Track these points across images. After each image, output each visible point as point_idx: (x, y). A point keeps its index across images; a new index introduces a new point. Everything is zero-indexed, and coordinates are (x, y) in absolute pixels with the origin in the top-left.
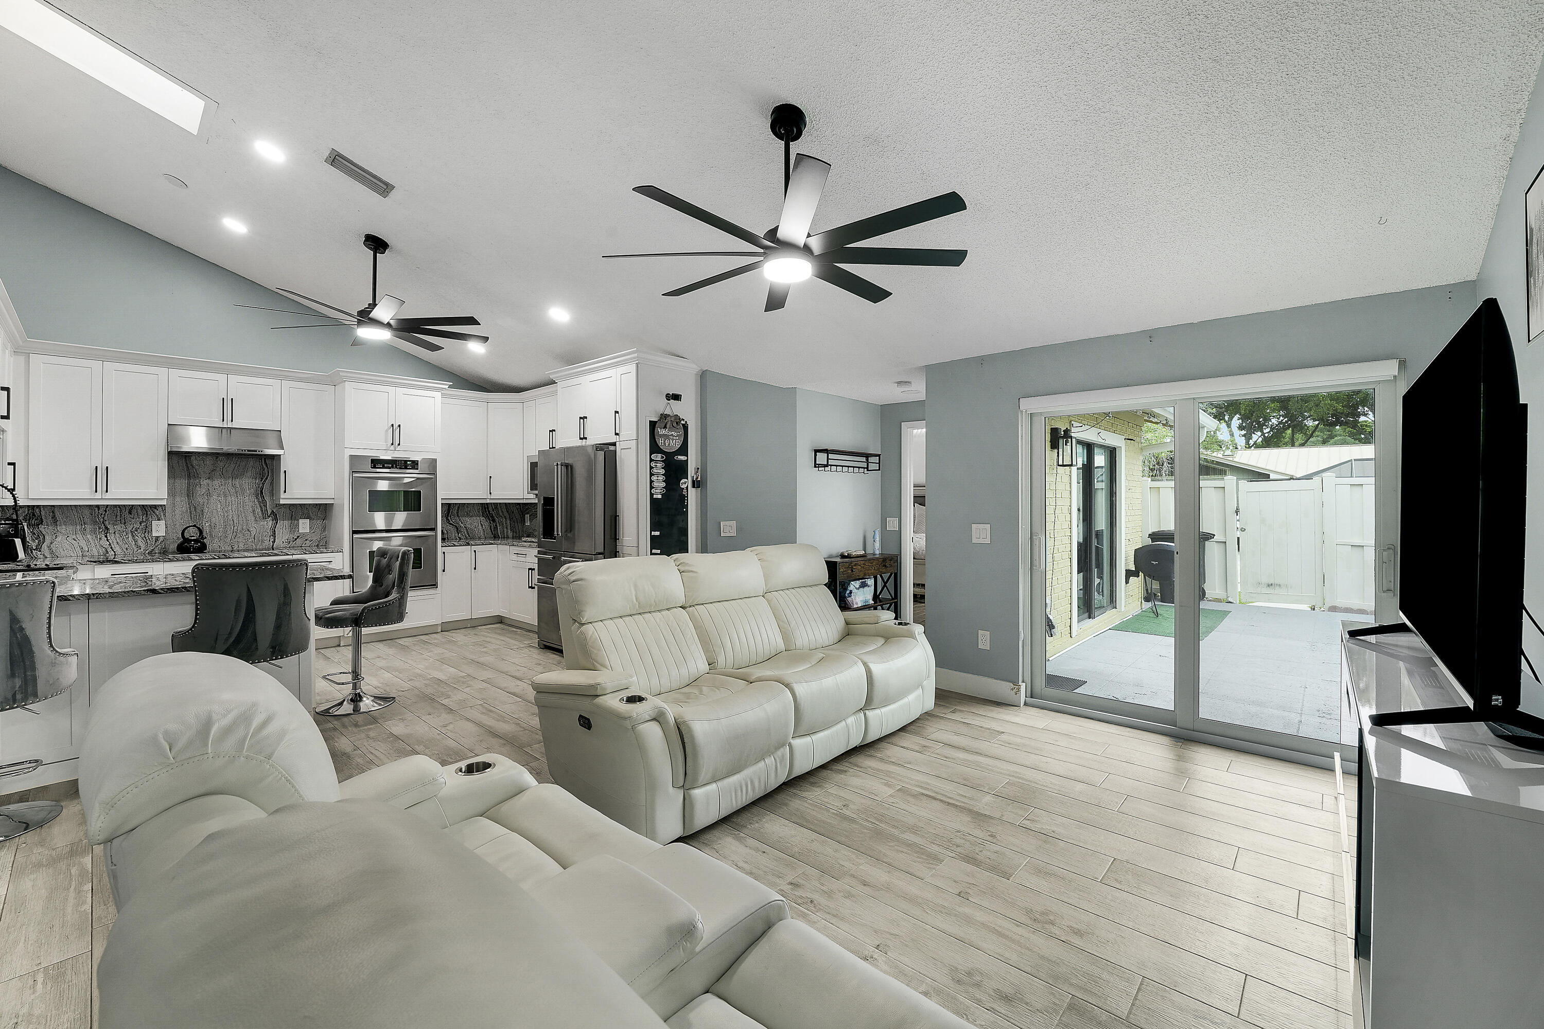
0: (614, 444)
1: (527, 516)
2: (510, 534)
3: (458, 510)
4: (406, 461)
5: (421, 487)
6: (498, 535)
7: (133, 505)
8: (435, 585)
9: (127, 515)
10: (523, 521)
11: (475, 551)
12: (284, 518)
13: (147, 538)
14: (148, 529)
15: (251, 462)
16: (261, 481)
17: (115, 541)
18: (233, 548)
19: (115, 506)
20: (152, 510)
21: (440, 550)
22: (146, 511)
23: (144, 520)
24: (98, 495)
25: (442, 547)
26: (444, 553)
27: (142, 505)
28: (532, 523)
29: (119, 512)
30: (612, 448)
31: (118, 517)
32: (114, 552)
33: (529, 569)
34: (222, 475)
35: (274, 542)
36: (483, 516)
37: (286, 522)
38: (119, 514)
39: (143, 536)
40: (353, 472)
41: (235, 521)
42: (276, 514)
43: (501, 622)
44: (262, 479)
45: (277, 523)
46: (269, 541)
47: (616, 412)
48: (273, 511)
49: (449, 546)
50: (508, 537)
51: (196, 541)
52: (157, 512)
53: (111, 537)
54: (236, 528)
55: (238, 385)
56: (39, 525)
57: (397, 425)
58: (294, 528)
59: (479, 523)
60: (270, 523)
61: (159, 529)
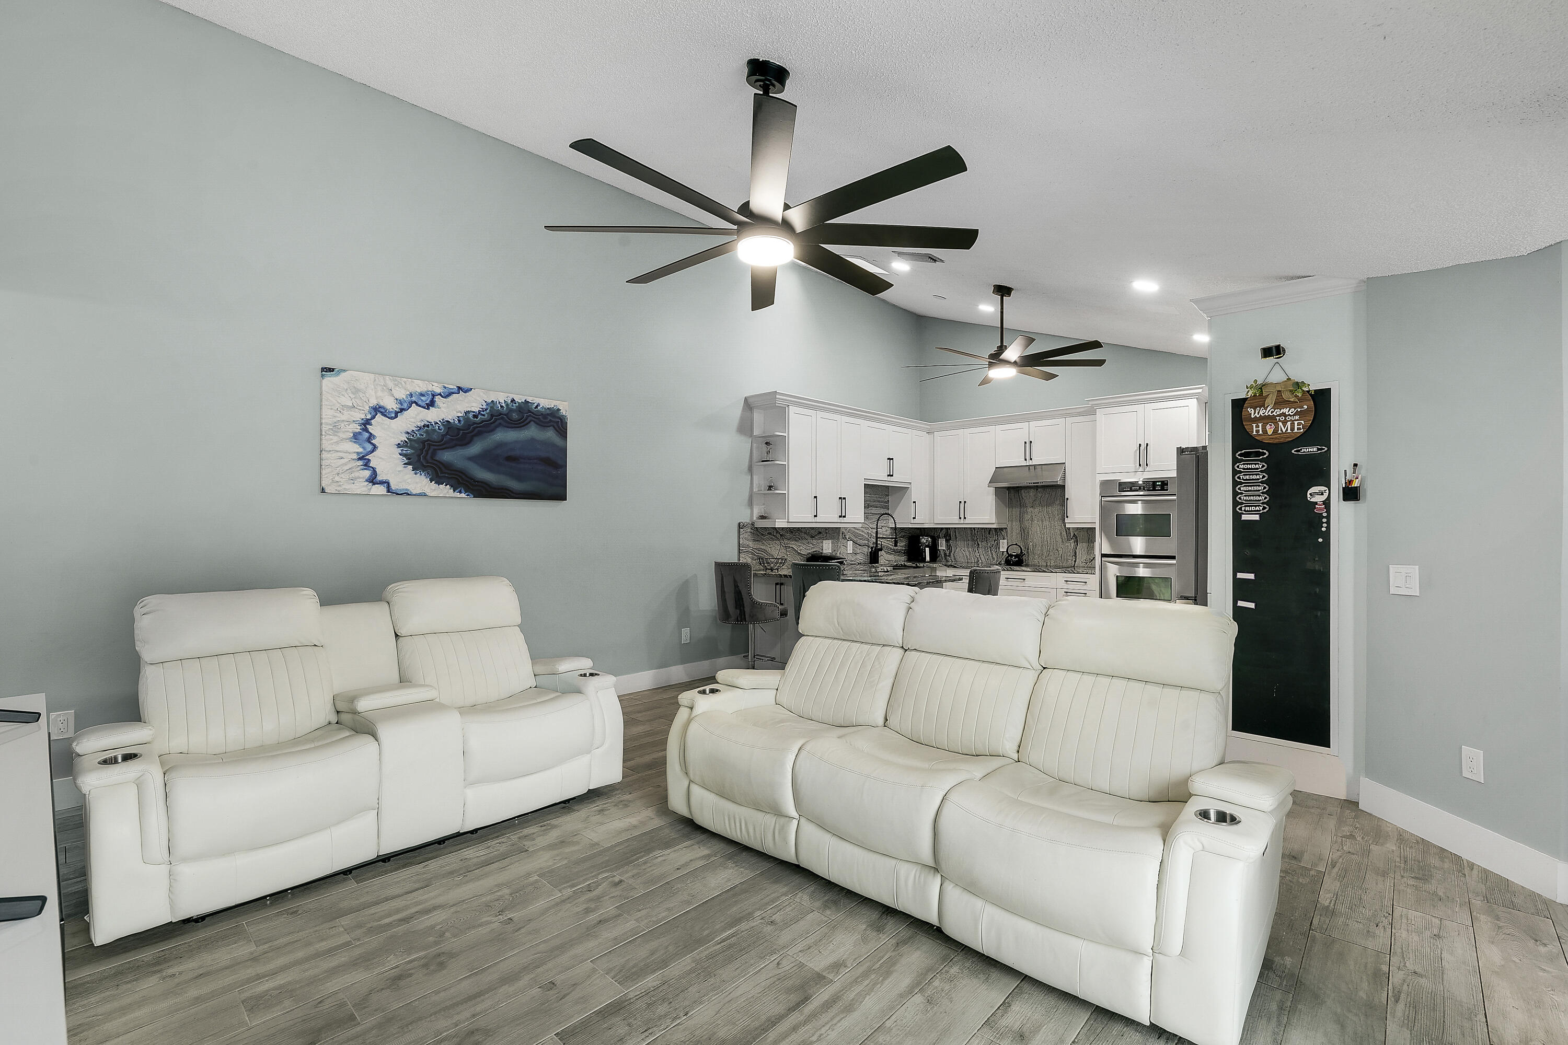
4: (1154, 483)
5: (1172, 509)
7: (991, 528)
9: (988, 535)
12: (1083, 540)
13: (998, 552)
14: (998, 546)
16: (1059, 506)
17: (982, 554)
18: (1046, 564)
19: (982, 528)
20: (999, 532)
22: (996, 532)
23: (995, 538)
24: (961, 521)
27: (994, 528)
29: (984, 533)
31: (984, 536)
32: (982, 561)
34: (1040, 505)
35: (1075, 561)
37: (1084, 544)
39: (995, 550)
40: (1102, 496)
41: (1049, 541)
42: (1077, 537)
45: (1077, 544)
46: (1072, 560)
48: (1074, 534)
51: (1016, 556)
52: (1003, 533)
53: (980, 550)
54: (1049, 547)
55: (1036, 429)
56: (950, 540)
57: (1144, 445)
58: (1090, 549)
60: (1072, 544)
61: (1003, 546)
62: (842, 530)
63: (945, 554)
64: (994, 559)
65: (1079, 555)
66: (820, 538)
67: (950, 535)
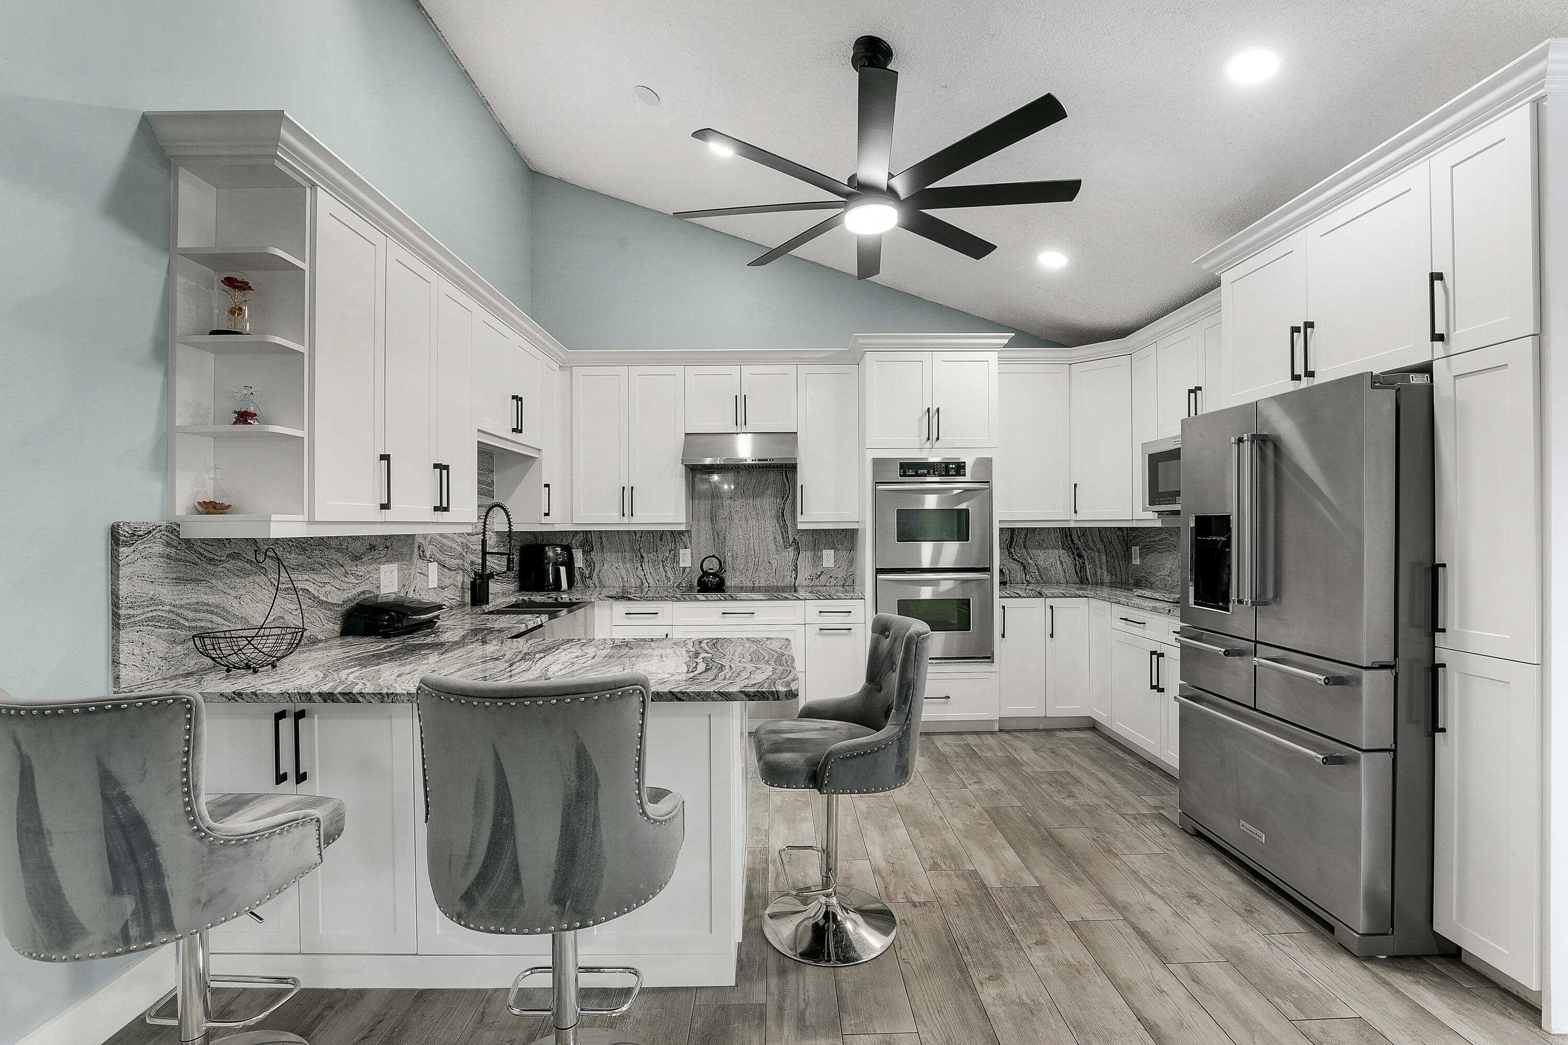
0: (1426, 369)
1: (1136, 550)
2: (1107, 578)
3: (1025, 539)
4: (947, 464)
5: (970, 502)
6: (1087, 580)
7: (663, 531)
8: (989, 658)
9: (659, 542)
10: (1128, 557)
11: (1052, 607)
12: (807, 547)
13: (675, 569)
14: (676, 559)
15: (772, 476)
16: (783, 500)
17: (649, 572)
18: (754, 584)
19: (649, 532)
20: (680, 537)
21: (997, 602)
22: (674, 537)
23: (673, 548)
24: (626, 520)
25: (1000, 597)
26: (1004, 607)
27: (671, 531)
28: (1145, 561)
29: (652, 538)
30: (1418, 379)
31: (651, 544)
32: (648, 584)
33: (1153, 653)
35: (796, 578)
36: (1063, 549)
37: (809, 552)
38: (651, 541)
39: (672, 566)
40: (876, 482)
41: (756, 550)
42: (798, 543)
43: (1094, 727)
44: (783, 497)
45: (799, 553)
46: (791, 577)
47: (1436, 277)
48: (795, 539)
49: (1012, 597)
50: (1102, 584)
51: (715, 575)
52: (684, 539)
53: (645, 566)
54: (757, 559)
55: (753, 377)
56: (590, 551)
57: (935, 409)
58: (817, 559)
59: (1058, 559)
60: (791, 552)
61: (686, 559)
62: (419, 540)
63: (582, 575)
64: (668, 579)
65: (801, 568)
66: (374, 560)
67: (591, 542)
